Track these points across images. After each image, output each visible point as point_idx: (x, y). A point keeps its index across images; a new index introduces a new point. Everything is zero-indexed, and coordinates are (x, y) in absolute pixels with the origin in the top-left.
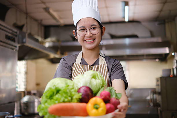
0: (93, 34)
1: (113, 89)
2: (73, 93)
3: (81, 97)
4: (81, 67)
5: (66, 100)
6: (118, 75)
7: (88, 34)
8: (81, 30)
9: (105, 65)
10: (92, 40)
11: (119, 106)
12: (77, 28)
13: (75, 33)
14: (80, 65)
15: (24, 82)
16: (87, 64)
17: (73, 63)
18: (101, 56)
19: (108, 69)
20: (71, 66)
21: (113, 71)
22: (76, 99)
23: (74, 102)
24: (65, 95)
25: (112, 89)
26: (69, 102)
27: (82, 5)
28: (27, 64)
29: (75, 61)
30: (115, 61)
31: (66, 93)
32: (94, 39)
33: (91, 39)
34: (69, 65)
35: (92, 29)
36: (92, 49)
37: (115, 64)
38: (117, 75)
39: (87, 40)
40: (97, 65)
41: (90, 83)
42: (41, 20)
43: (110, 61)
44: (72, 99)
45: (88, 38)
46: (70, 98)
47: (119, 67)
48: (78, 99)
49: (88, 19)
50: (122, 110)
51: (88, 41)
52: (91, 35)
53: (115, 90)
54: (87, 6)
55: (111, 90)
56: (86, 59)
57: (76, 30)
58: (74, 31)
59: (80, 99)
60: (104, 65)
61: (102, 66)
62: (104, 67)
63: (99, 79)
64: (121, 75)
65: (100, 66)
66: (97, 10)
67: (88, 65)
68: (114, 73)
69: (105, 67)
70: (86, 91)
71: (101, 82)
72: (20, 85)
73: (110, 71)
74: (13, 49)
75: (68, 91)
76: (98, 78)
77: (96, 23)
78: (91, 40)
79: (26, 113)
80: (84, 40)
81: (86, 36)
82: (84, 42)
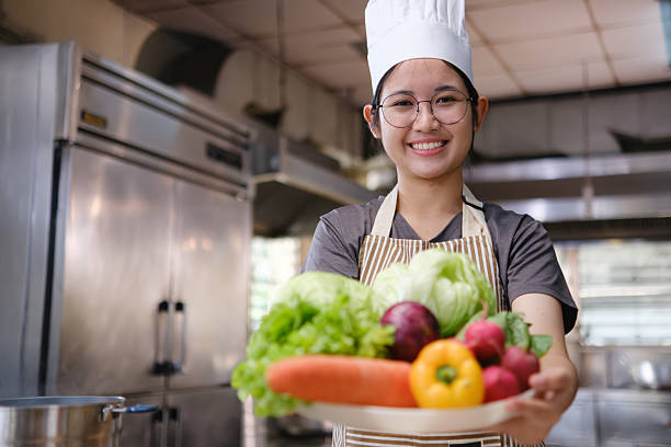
0: (441, 123)
1: (518, 321)
2: (364, 325)
3: (390, 341)
4: (393, 246)
5: (335, 347)
6: (537, 280)
7: (423, 119)
8: (396, 104)
9: (484, 237)
10: (436, 145)
11: (534, 379)
12: (384, 97)
13: (372, 116)
14: (389, 242)
16: (413, 236)
17: (362, 235)
18: (467, 203)
19: (497, 255)
20: (356, 246)
21: (516, 260)
22: (375, 345)
23: (365, 356)
24: (331, 330)
25: (514, 318)
26: (348, 353)
27: (407, 9)
28: (302, 251)
29: (369, 226)
30: (524, 222)
31: (336, 322)
32: (445, 142)
33: (434, 141)
34: (347, 242)
35: (441, 103)
36: (435, 179)
37: (522, 234)
38: (532, 277)
39: (418, 143)
40: (452, 239)
41: (433, 293)
43: (504, 221)
44: (357, 345)
45: (421, 137)
46: (349, 342)
47: (538, 244)
48: (382, 349)
49: (426, 63)
50: (550, 395)
51: (420, 146)
52: (436, 124)
53: (529, 325)
54: (426, 15)
55: (509, 323)
56: (411, 219)
57: (376, 106)
58: (370, 107)
59: (387, 347)
60: (481, 238)
61: (471, 242)
62: (478, 245)
63: (466, 281)
64: (549, 278)
65: (466, 243)
66: (459, 34)
67: (421, 242)
68: (521, 268)
69: (485, 246)
70: (411, 320)
71: (473, 293)
73: (504, 260)
74: (234, 194)
75: (343, 315)
76: (464, 275)
77: (455, 82)
78: (431, 145)
80: (406, 144)
81: (416, 127)
82: (405, 150)
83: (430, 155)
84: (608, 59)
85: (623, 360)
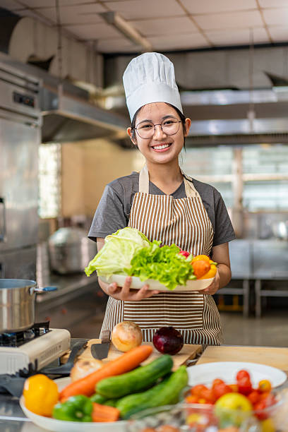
0: (167, 135)
8: (143, 127)
10: (166, 146)
12: (137, 124)
13: (132, 134)
14: (149, 196)
15: (56, 195)
27: (145, 76)
28: (62, 151)
32: (170, 144)
33: (165, 144)
35: (165, 124)
39: (156, 146)
42: (96, 41)
45: (158, 143)
49: (157, 105)
51: (158, 148)
52: (165, 136)
54: (155, 79)
57: (133, 128)
58: (130, 128)
60: (197, 199)
61: (193, 200)
62: (196, 202)
65: (190, 200)
66: (173, 87)
69: (200, 202)
72: (46, 204)
74: (29, 124)
77: (173, 113)
78: (163, 147)
79: (62, 270)
80: (150, 147)
81: (154, 138)
82: (150, 150)
83: (163, 152)
84: (266, 27)
85: (268, 221)
